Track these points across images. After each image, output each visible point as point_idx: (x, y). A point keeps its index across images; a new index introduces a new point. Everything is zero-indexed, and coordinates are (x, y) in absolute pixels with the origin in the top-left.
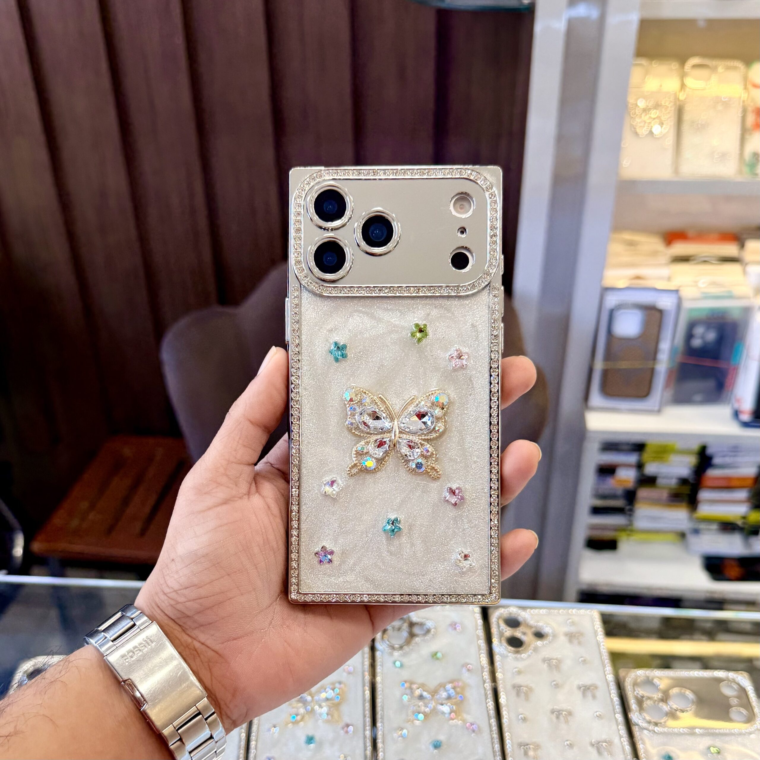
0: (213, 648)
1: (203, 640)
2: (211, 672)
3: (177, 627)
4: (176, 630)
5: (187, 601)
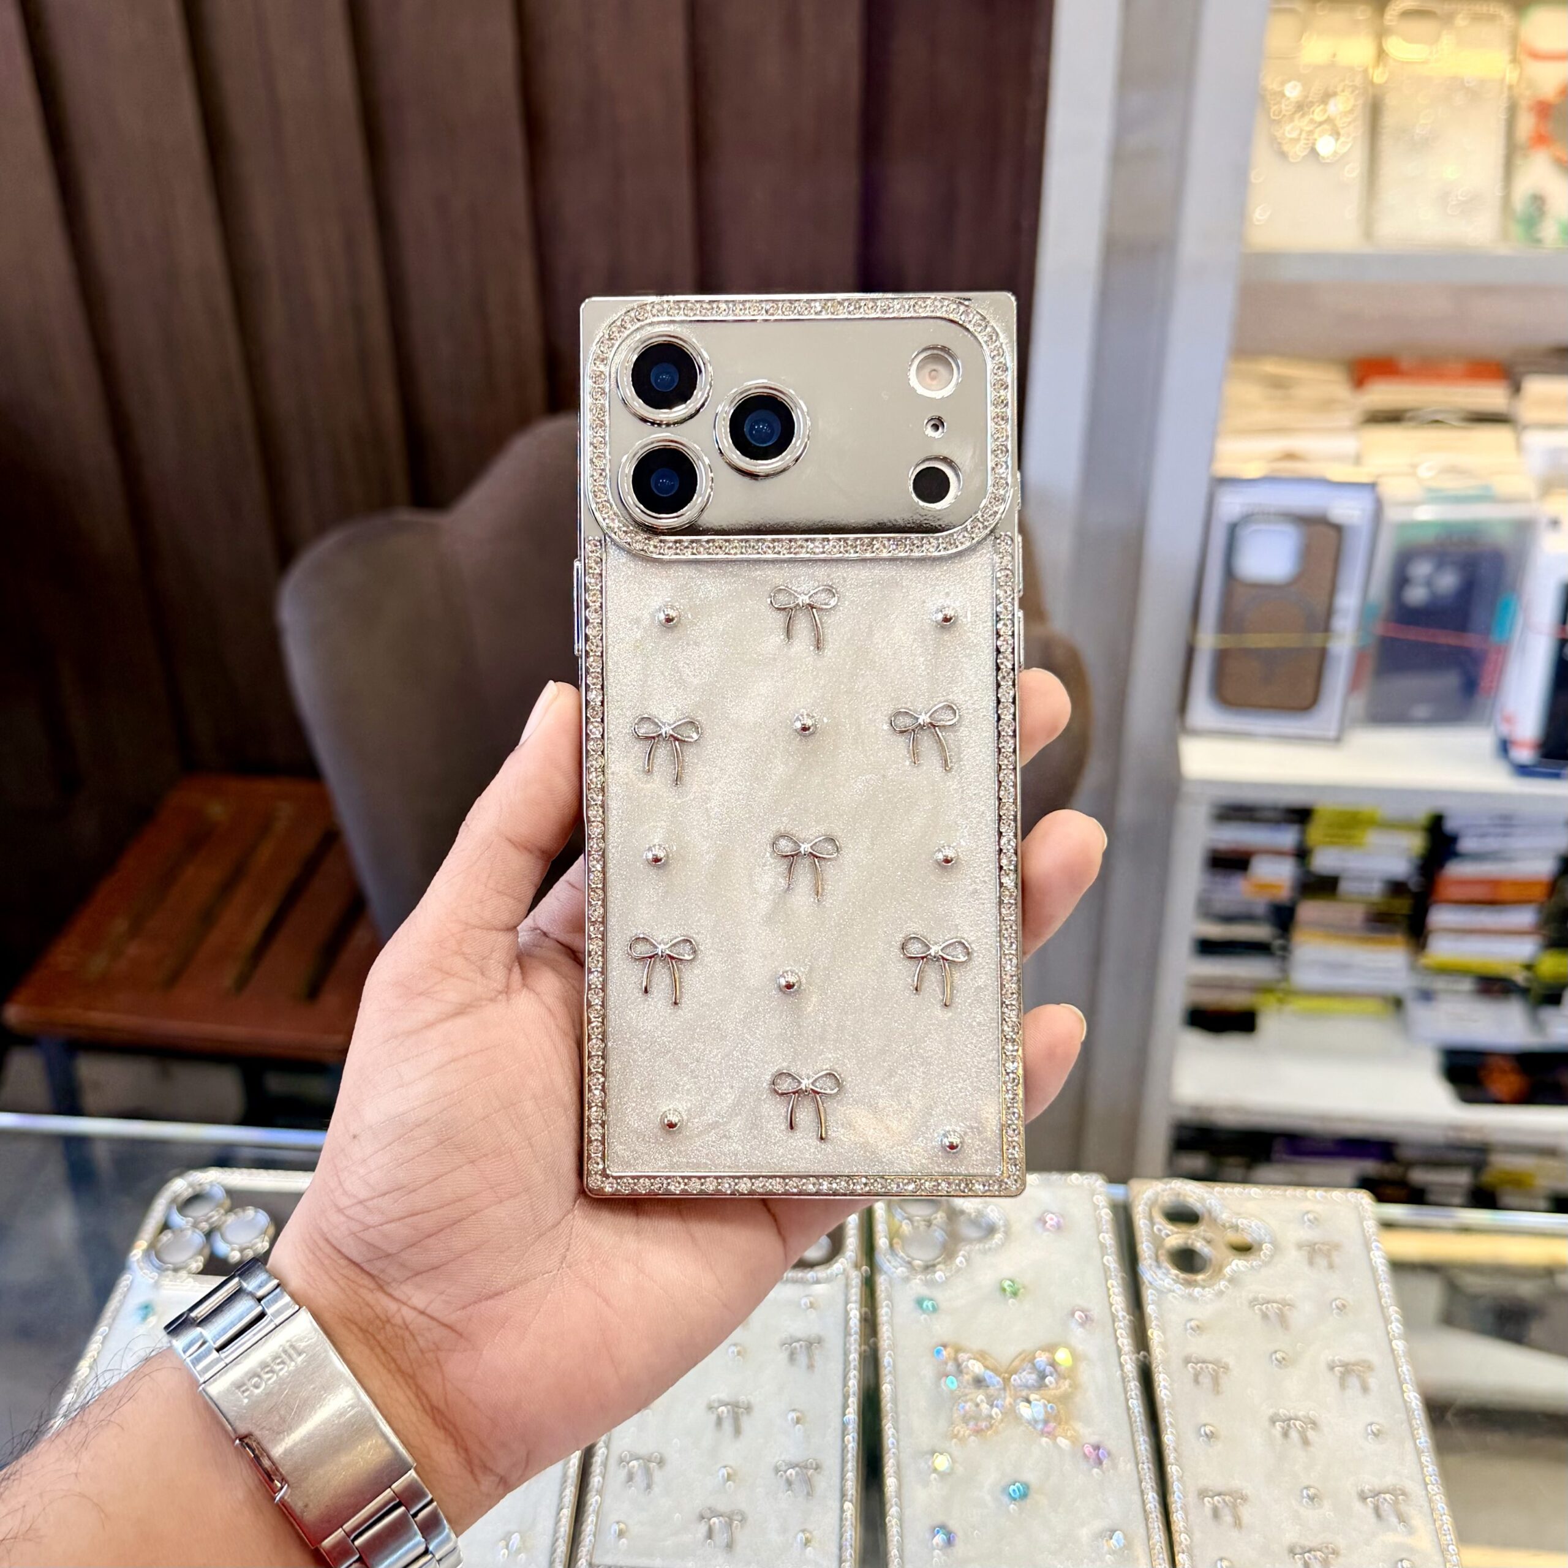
1: (421, 1307)
2: (442, 1373)
3: (366, 1281)
4: (364, 1287)
5: (387, 1223)
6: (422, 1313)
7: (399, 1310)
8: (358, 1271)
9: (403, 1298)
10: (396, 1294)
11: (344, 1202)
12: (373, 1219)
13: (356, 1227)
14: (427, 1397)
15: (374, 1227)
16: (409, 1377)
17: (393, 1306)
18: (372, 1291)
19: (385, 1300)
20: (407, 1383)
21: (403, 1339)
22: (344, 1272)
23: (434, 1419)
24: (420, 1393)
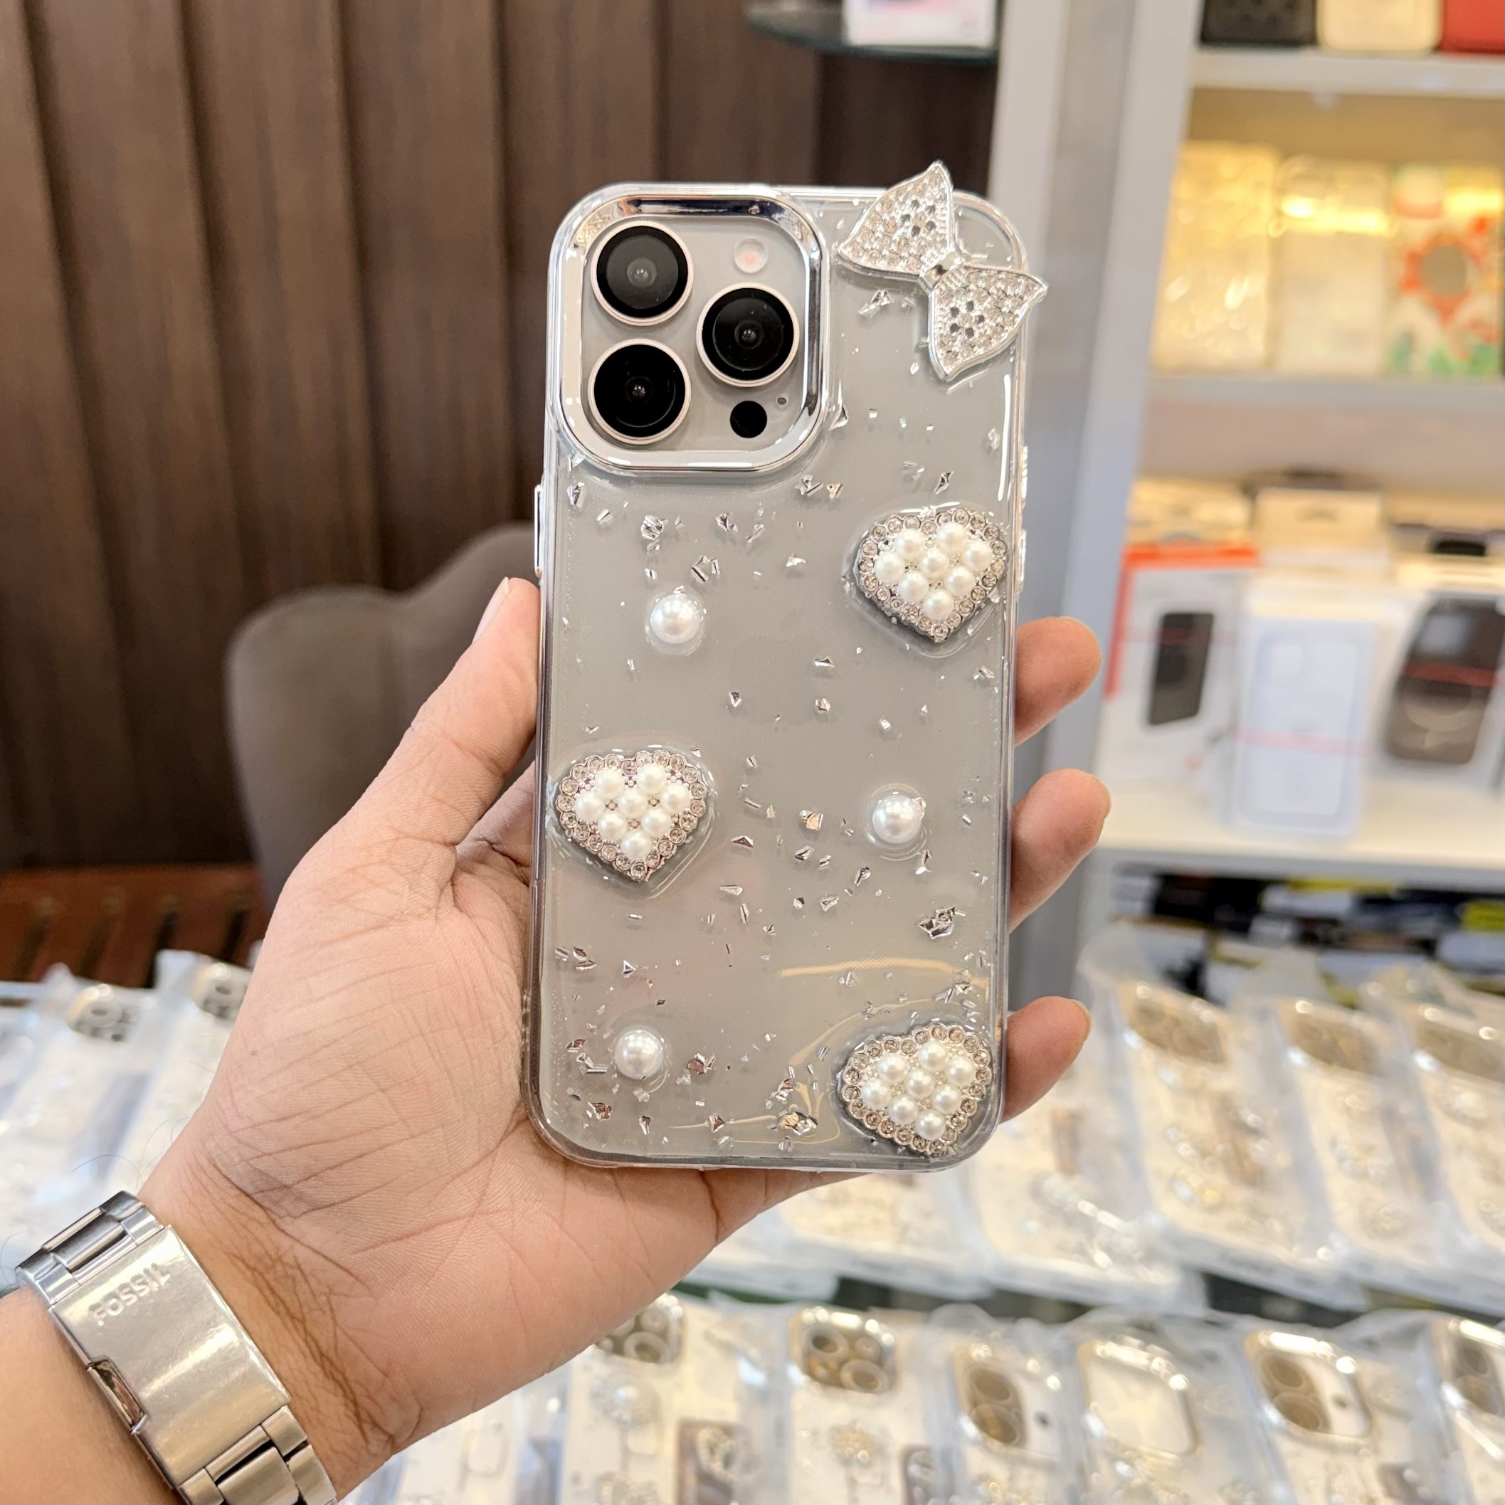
0: (342, 1262)
1: (316, 1245)
2: (334, 1318)
5: (282, 1151)
6: (316, 1251)
8: (247, 1200)
12: (269, 1146)
14: (316, 1344)
19: (276, 1236)
24: (310, 1340)
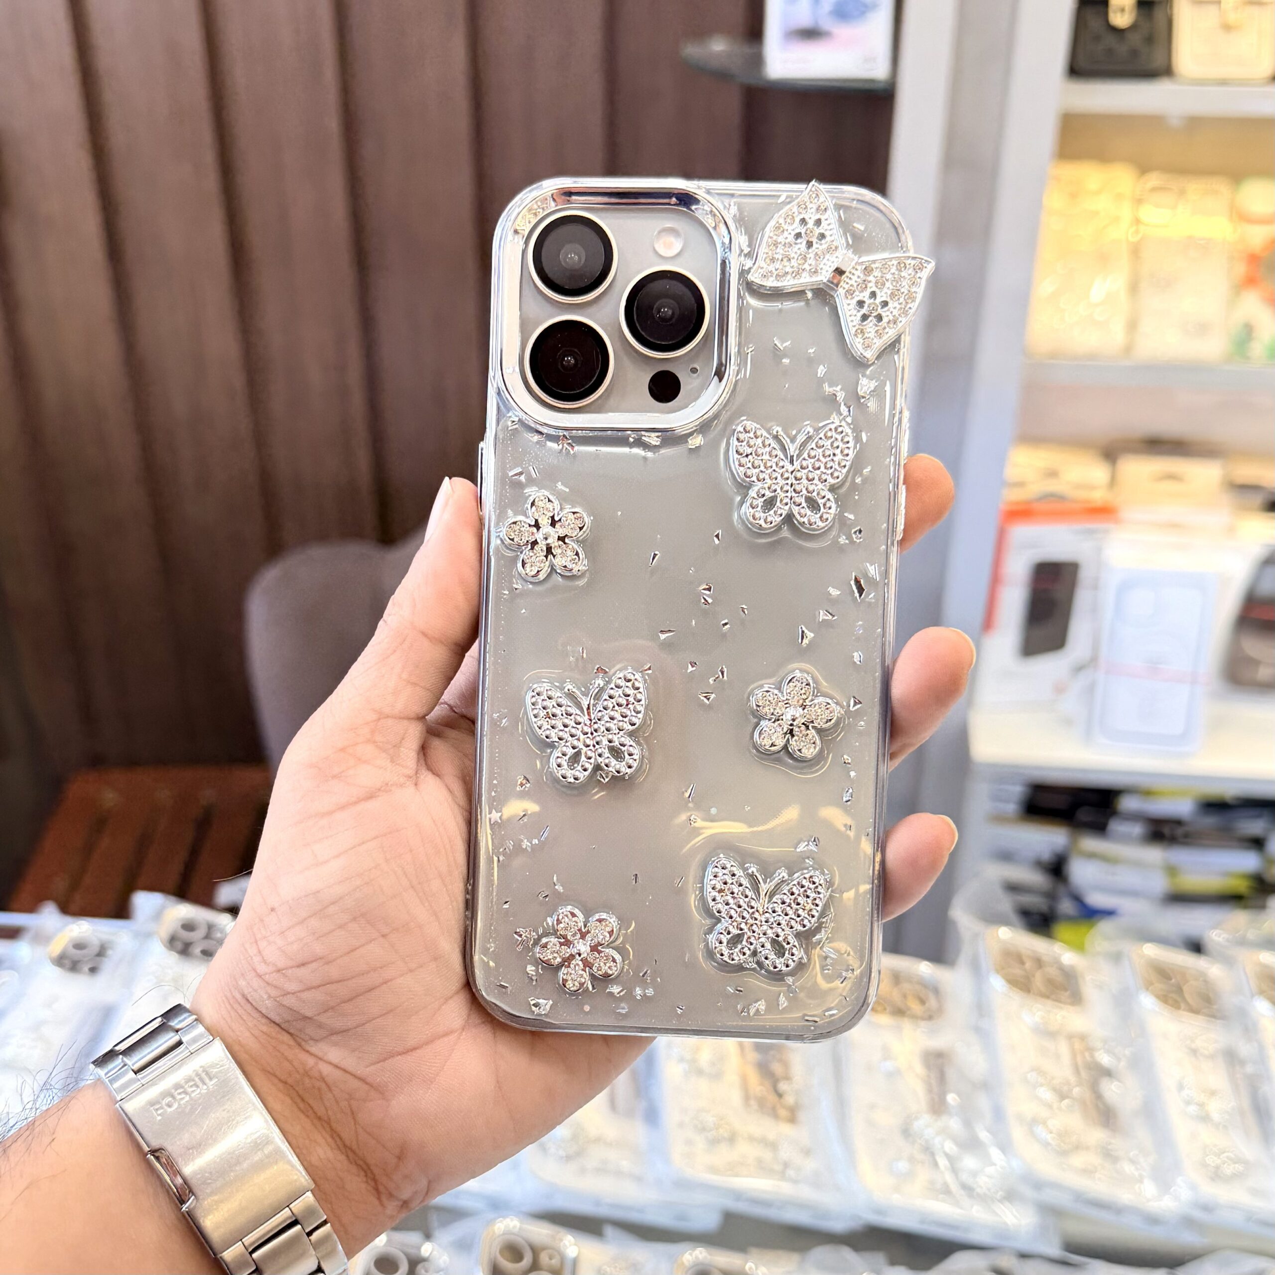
0: (358, 1073)
1: (337, 1062)
3: (286, 1038)
4: (283, 1042)
5: (303, 991)
6: (336, 1067)
7: (316, 1064)
8: (277, 1029)
9: (320, 1054)
10: (313, 1049)
11: (262, 968)
12: (292, 987)
13: (274, 993)
14: (341, 1139)
15: (293, 994)
16: (324, 1122)
17: (311, 1061)
18: (289, 1046)
19: (303, 1056)
20: (322, 1125)
21: (319, 1089)
22: (265, 1028)
23: (347, 1156)
24: (335, 1134)
